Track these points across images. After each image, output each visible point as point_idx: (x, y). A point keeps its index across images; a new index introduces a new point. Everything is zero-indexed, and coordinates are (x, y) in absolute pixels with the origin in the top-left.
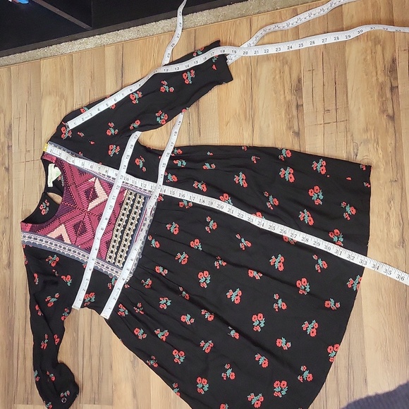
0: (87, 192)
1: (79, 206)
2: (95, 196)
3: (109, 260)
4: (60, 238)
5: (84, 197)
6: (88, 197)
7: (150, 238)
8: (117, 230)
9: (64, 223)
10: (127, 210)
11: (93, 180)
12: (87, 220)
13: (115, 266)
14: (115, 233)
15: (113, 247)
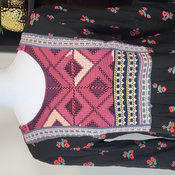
0: (68, 69)
1: (64, 84)
2: (79, 68)
3: (119, 123)
4: (57, 124)
5: (66, 75)
6: (70, 73)
7: (155, 86)
8: (118, 92)
9: (55, 108)
10: (122, 69)
11: (70, 53)
12: (78, 96)
13: (129, 126)
14: (116, 95)
15: (119, 109)
